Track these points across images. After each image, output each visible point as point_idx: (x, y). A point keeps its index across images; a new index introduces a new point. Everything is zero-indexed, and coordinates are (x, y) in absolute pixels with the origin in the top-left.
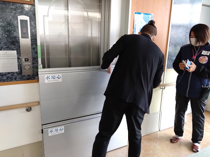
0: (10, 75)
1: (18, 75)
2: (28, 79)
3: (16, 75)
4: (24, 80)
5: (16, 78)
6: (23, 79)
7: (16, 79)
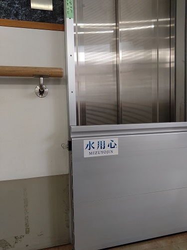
0: (5, 4)
1: (22, 7)
2: (42, 21)
3: (17, 6)
4: (34, 20)
5: (17, 12)
6: (31, 18)
7: (16, 15)
